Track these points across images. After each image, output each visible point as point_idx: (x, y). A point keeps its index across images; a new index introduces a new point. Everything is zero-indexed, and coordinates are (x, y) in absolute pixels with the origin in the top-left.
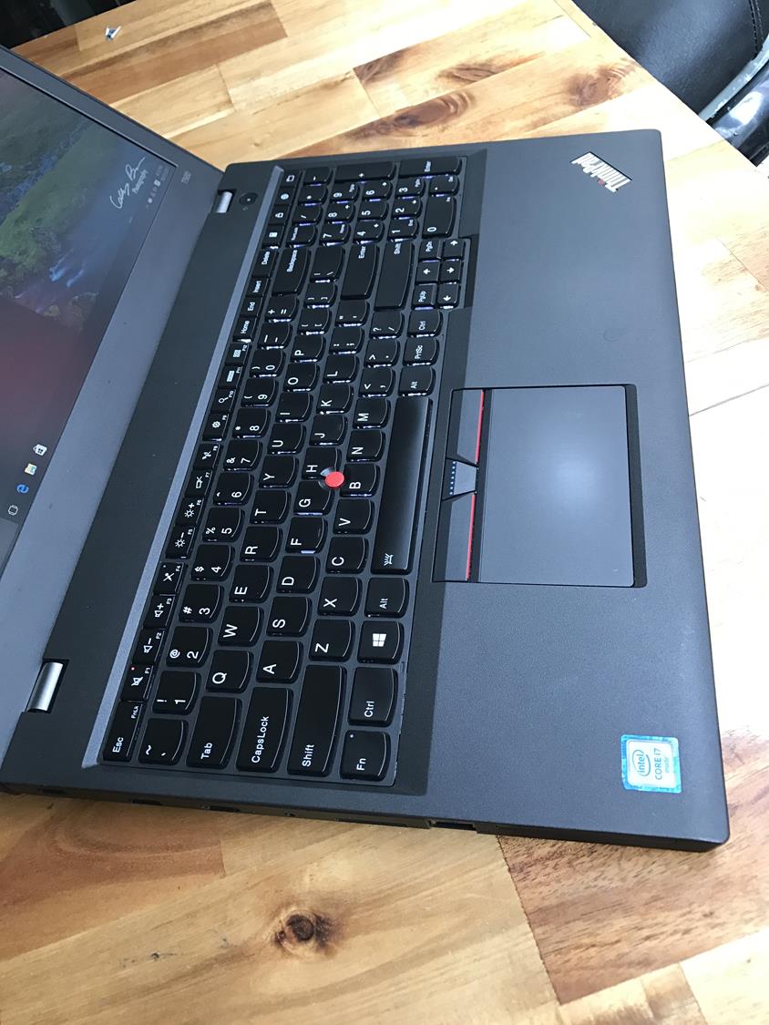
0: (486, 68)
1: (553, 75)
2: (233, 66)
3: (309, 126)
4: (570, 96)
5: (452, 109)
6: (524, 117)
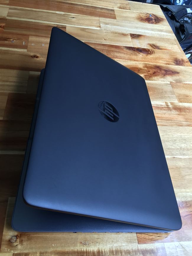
0: (158, 47)
1: (172, 55)
2: (102, 19)
3: (117, 41)
4: (174, 61)
5: (149, 52)
6: (164, 61)
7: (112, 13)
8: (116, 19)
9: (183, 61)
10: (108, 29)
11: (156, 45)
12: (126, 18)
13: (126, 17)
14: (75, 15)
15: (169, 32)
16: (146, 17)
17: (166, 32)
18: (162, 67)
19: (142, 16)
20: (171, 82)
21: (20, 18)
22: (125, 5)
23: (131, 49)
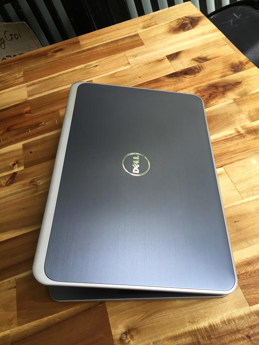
0: (206, 59)
1: (226, 62)
2: (129, 53)
3: (154, 73)
4: (231, 69)
5: (197, 70)
6: (218, 74)
7: (136, 38)
8: (144, 45)
9: (241, 63)
10: (139, 63)
11: (202, 56)
12: (155, 38)
13: (155, 36)
14: (97, 62)
15: (213, 31)
16: (179, 24)
17: (209, 33)
18: (217, 83)
19: (174, 26)
20: (234, 100)
21: (42, 93)
22: (149, 20)
23: (174, 76)
